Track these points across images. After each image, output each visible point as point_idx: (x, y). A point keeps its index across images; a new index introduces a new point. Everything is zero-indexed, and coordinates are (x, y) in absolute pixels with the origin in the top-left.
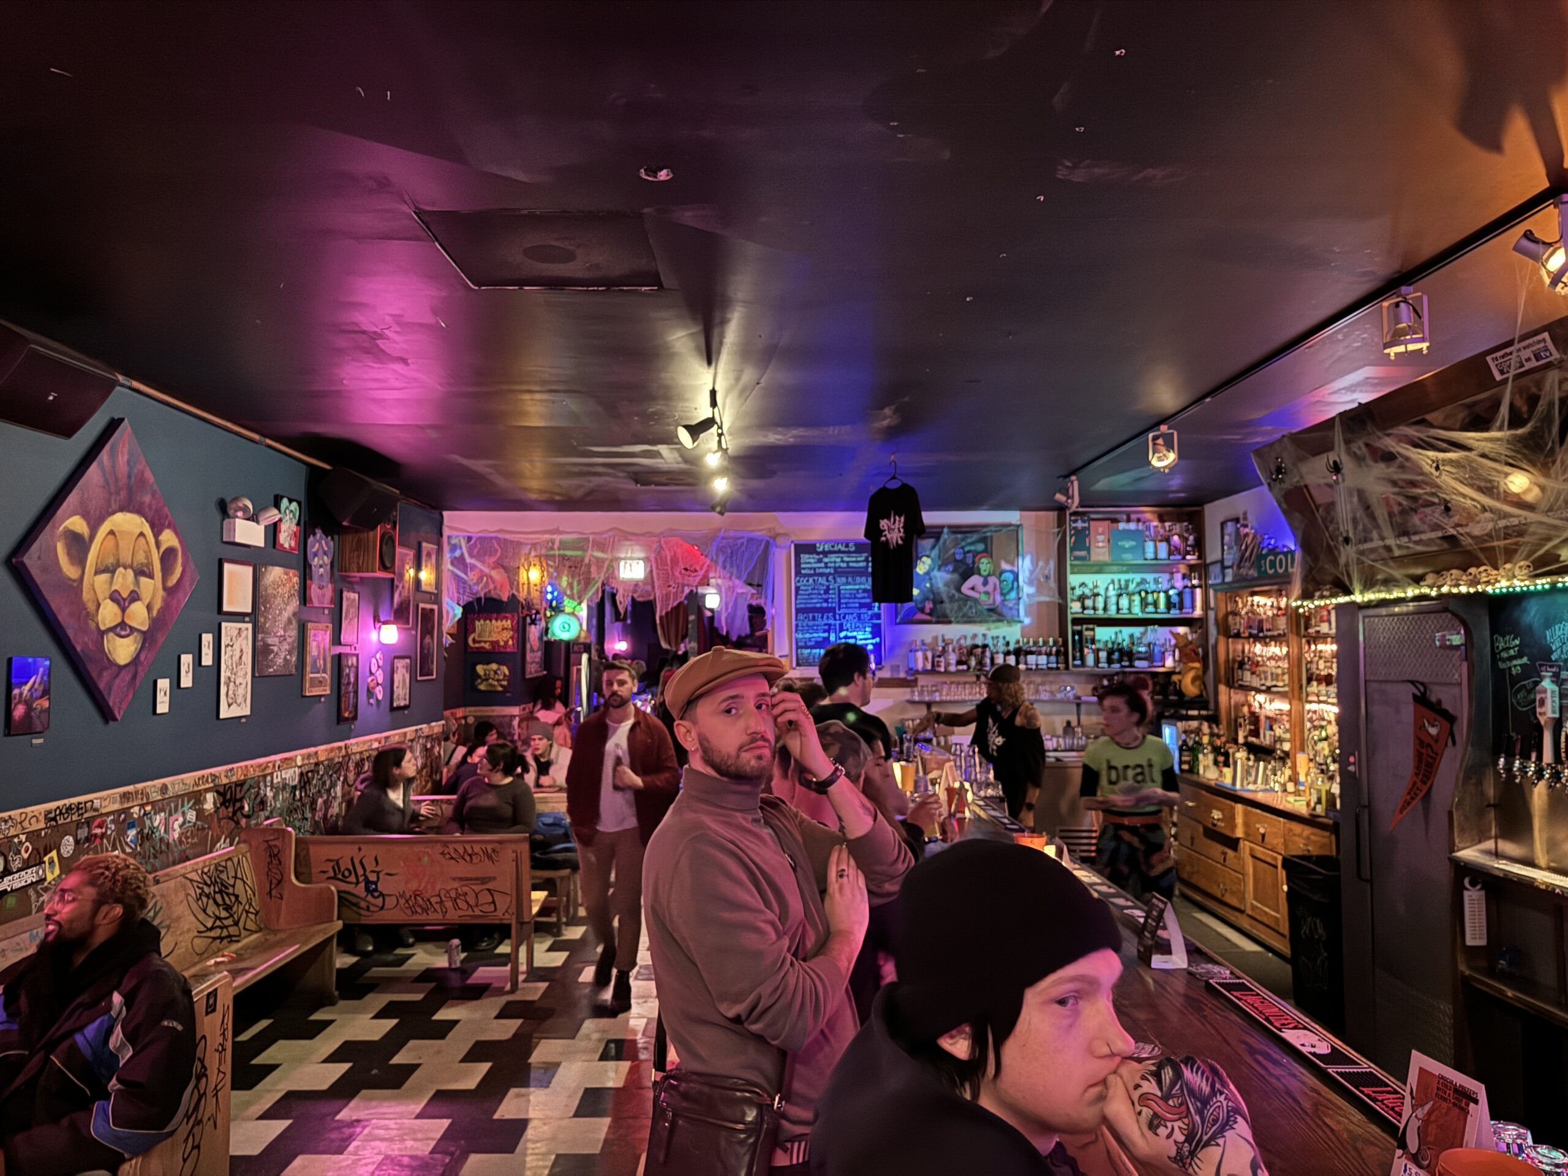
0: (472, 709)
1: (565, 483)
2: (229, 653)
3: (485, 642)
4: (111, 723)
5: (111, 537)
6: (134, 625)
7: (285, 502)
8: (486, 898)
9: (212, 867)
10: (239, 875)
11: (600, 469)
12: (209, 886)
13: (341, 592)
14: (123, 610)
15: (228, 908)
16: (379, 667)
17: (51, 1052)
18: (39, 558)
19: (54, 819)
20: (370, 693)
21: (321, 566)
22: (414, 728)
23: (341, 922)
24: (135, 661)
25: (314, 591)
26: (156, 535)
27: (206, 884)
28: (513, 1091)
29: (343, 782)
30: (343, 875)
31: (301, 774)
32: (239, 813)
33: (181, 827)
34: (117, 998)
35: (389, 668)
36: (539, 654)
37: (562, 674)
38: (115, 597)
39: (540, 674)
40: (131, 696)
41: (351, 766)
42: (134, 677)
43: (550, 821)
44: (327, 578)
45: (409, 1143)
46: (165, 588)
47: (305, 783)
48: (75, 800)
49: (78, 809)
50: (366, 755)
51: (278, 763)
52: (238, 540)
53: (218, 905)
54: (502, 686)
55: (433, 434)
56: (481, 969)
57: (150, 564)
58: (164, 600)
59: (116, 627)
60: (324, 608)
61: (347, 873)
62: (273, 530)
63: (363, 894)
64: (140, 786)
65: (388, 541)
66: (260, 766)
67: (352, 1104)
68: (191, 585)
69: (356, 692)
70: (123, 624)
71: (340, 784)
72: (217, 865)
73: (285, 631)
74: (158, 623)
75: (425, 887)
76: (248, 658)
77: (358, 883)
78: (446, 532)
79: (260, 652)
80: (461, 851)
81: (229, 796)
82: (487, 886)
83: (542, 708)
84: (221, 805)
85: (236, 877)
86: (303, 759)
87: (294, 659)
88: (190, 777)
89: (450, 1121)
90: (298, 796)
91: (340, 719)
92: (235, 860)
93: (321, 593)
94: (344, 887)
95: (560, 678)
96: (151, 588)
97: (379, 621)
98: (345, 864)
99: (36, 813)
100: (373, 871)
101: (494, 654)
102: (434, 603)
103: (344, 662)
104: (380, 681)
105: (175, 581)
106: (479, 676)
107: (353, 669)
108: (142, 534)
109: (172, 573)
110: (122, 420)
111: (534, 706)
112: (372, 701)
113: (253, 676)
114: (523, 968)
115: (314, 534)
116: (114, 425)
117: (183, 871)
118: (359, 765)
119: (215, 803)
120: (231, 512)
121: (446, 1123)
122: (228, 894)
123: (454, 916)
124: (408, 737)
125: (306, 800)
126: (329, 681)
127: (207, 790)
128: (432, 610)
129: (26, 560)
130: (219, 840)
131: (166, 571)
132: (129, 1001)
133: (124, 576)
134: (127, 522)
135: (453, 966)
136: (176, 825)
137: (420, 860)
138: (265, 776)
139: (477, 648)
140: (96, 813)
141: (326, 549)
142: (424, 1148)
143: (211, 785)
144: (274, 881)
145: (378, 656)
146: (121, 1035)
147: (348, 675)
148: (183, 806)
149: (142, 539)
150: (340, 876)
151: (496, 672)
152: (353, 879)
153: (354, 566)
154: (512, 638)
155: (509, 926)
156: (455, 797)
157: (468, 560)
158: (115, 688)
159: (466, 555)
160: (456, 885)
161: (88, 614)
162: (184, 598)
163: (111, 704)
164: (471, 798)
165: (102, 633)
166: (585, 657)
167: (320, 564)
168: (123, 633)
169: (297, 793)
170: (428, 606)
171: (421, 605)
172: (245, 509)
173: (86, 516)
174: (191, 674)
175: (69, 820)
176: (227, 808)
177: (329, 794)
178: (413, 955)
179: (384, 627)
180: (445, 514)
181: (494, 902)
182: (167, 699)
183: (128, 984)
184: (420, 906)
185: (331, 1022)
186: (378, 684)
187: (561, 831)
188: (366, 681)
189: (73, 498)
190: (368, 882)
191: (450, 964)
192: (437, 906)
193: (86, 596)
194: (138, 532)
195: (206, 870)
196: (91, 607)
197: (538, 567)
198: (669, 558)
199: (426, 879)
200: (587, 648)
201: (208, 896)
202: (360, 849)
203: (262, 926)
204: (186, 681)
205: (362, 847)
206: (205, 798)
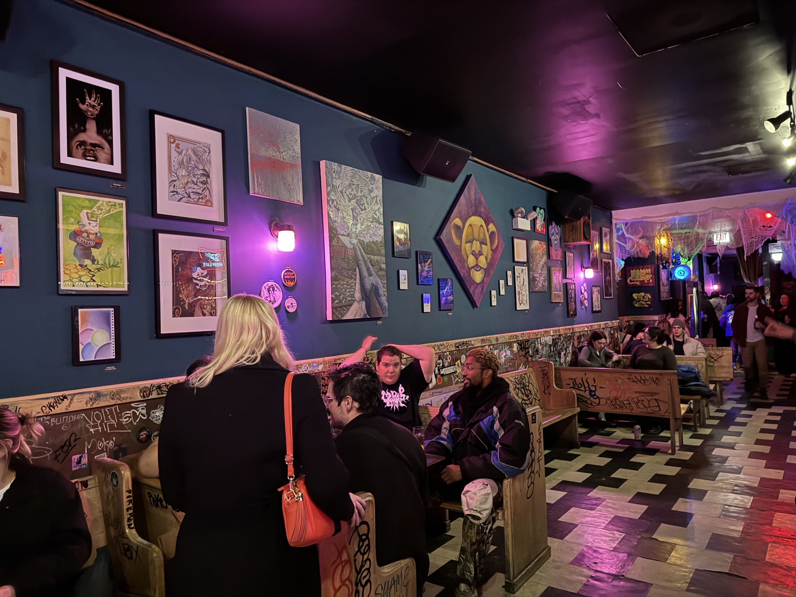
0: (632, 317)
1: (683, 181)
2: (519, 280)
3: (637, 281)
4: (476, 308)
5: (470, 227)
6: (481, 266)
7: (538, 209)
8: (654, 403)
9: (519, 376)
10: (530, 382)
11: (706, 168)
12: (518, 384)
13: (565, 252)
14: (477, 259)
15: (527, 396)
16: (585, 290)
17: (472, 428)
18: (446, 236)
19: (458, 347)
20: (582, 303)
21: (555, 240)
22: (604, 322)
23: (579, 408)
24: (482, 282)
25: (553, 252)
26: (487, 226)
27: (517, 383)
28: (680, 500)
29: (572, 346)
30: (578, 386)
31: (553, 340)
32: (527, 354)
33: (505, 357)
34: (495, 409)
35: (590, 291)
36: (668, 287)
37: (681, 298)
38: (473, 253)
39: (669, 299)
40: (482, 297)
41: (576, 338)
42: (483, 288)
43: (686, 369)
44: (558, 245)
45: (627, 512)
46: (492, 250)
47: (555, 344)
48: (465, 340)
49: (466, 344)
50: (582, 333)
51: (542, 333)
52: (519, 227)
53: (523, 394)
54: (647, 304)
55: (610, 161)
56: (652, 442)
57: (485, 239)
58: (492, 255)
59: (474, 266)
60: (558, 260)
61: (580, 386)
62: (534, 222)
63: (589, 397)
64: (488, 337)
65: (586, 225)
66: (535, 333)
67: (595, 490)
68: (502, 248)
69: (575, 302)
70: (477, 265)
71: (571, 346)
72: (521, 376)
73: (541, 271)
74: (490, 265)
75: (620, 395)
76: (526, 283)
77: (585, 391)
78: (614, 221)
79: (532, 281)
80: (639, 378)
81: (524, 346)
82: (653, 397)
83: (671, 317)
84: (520, 349)
85: (529, 383)
86: (553, 332)
87: (546, 284)
88: (507, 335)
89: (648, 506)
90: (552, 350)
91: (568, 315)
92: (528, 375)
93: (557, 253)
94: (579, 392)
95: (681, 301)
96: (486, 249)
97: (584, 268)
98: (579, 381)
99: (452, 344)
100: (593, 386)
101: (642, 287)
102: (611, 259)
103: (569, 288)
104: (586, 297)
105: (495, 247)
106: (635, 300)
107: (573, 291)
108: (481, 226)
109: (494, 243)
110: (471, 175)
111: (666, 316)
112: (583, 307)
113: (529, 292)
114: (677, 444)
115: (552, 225)
116: (468, 178)
117: (507, 376)
118: (579, 338)
119: (517, 348)
120: (516, 215)
121: (645, 507)
122: (526, 390)
123: (637, 411)
124: (602, 327)
125: (556, 352)
126: (562, 296)
127: (514, 342)
128: (609, 262)
129: (441, 237)
130: (520, 366)
131: (492, 242)
132: (500, 411)
133: (476, 245)
134: (476, 221)
135: (637, 439)
136: (503, 356)
137: (616, 381)
138: (537, 338)
139: (632, 285)
140: (472, 347)
141: (557, 231)
142: (637, 516)
143: (515, 340)
144: (546, 386)
145: (584, 285)
146: (499, 424)
147: (571, 293)
148: (505, 348)
149: (481, 228)
150: (576, 387)
151: (644, 297)
152: (583, 388)
153: (571, 239)
154: (652, 278)
155: (668, 420)
156: (630, 355)
157: (627, 235)
158: (476, 292)
159: (625, 233)
160: (637, 395)
161: (464, 260)
162: (499, 254)
163: (475, 300)
164: (639, 356)
165: (470, 269)
166: (694, 290)
167: (555, 238)
168: (477, 269)
169: (552, 348)
170: (607, 261)
171: (604, 260)
172: (521, 212)
173: (461, 218)
174: (504, 289)
175: (463, 348)
176: (523, 351)
177: (566, 351)
178: (615, 432)
179: (586, 270)
180: (613, 212)
181: (658, 406)
182: (495, 299)
183: (499, 404)
184: (618, 405)
185: (579, 455)
186: (585, 299)
187: (693, 375)
188: (580, 297)
189: (456, 211)
190: (591, 391)
191: (635, 438)
192: (627, 406)
193: (463, 252)
194: (480, 224)
195: (517, 377)
196: (465, 257)
197: (666, 237)
198: (751, 221)
199: (620, 391)
200: (695, 285)
201: (518, 389)
202: (585, 374)
203: (542, 407)
204: (503, 292)
205: (587, 373)
206: (513, 345)
